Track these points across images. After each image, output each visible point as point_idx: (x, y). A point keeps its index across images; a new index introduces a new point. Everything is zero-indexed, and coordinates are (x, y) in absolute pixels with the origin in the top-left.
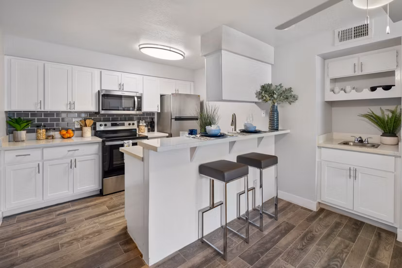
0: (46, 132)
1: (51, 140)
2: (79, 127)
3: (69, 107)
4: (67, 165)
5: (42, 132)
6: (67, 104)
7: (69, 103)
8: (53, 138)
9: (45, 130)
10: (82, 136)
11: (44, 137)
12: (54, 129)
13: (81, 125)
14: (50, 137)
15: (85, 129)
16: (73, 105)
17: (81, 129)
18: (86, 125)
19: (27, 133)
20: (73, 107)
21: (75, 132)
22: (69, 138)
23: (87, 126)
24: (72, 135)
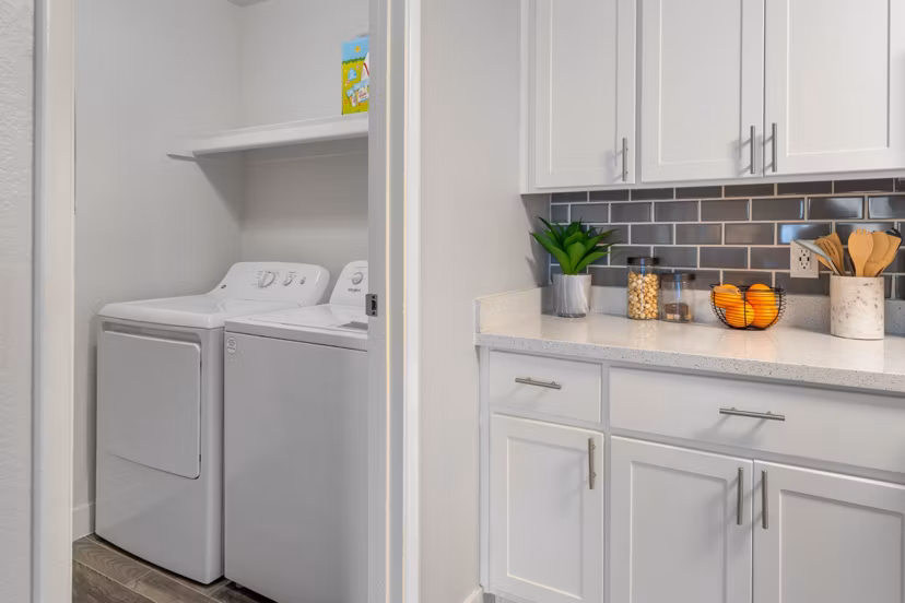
0: (660, 286)
1: (677, 327)
2: (813, 273)
3: (746, 162)
4: (718, 487)
5: (645, 282)
6: (739, 146)
7: (746, 136)
8: (684, 315)
9: (655, 278)
10: (824, 325)
11: (652, 307)
12: (692, 277)
13: (821, 266)
14: (673, 312)
15: (843, 286)
16: (769, 146)
17: (820, 286)
18: (848, 267)
19: (594, 283)
20: (769, 160)
21: (788, 298)
22: (752, 327)
23: (859, 269)
24: (768, 313)
